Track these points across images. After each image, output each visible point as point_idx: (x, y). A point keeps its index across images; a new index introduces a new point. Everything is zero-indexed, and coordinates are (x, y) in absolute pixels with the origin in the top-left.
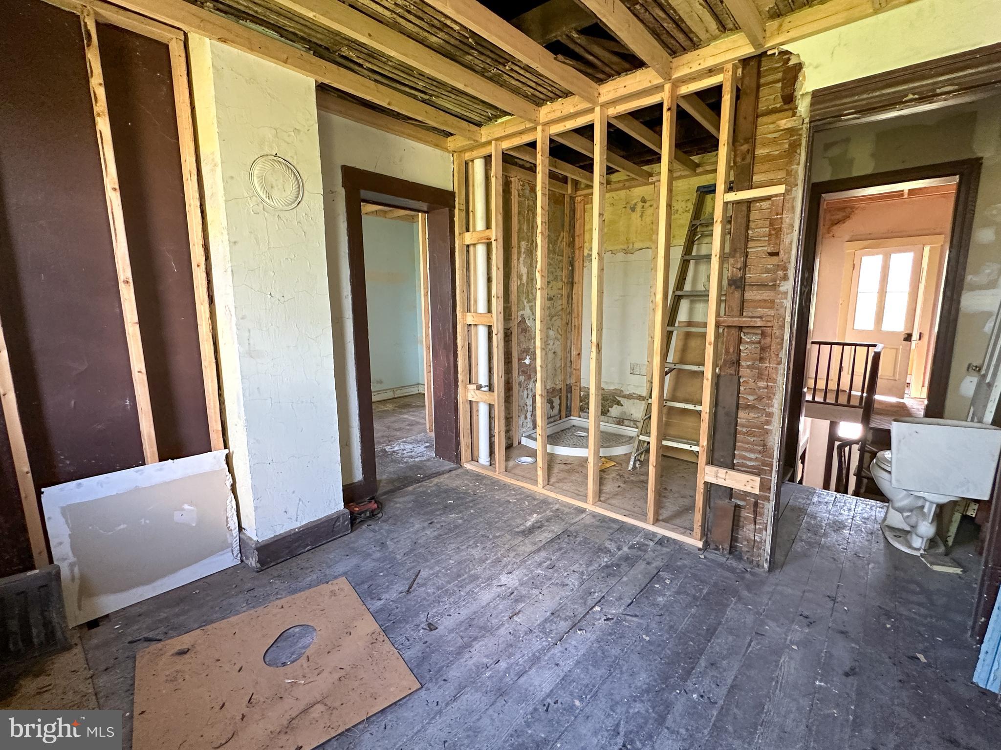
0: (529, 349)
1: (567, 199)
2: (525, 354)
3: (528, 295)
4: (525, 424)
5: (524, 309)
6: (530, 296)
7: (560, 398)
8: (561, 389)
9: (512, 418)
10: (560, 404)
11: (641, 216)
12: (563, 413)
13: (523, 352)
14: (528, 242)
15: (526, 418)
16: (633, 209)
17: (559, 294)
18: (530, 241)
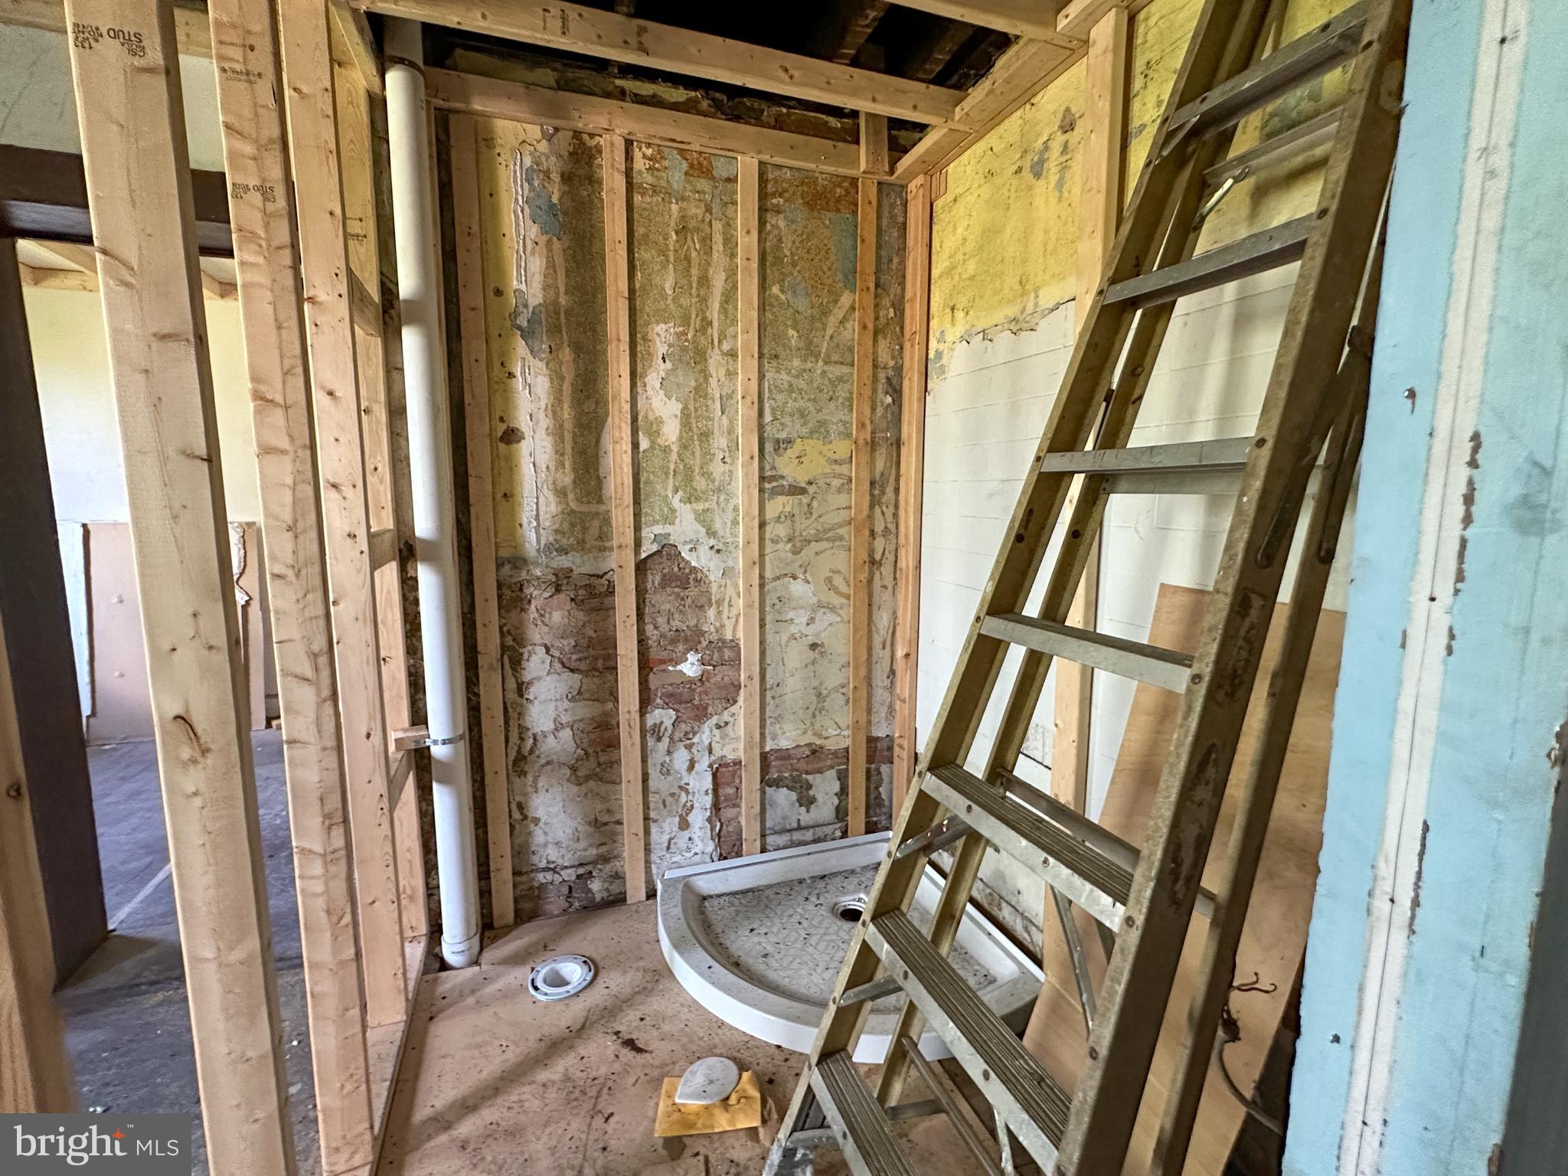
0: (702, 633)
1: (868, 192)
2: (681, 647)
3: (689, 478)
4: (682, 840)
5: (669, 518)
6: (700, 483)
7: (842, 777)
8: (847, 750)
9: (620, 823)
10: (843, 792)
11: (1060, 185)
12: (857, 819)
13: (674, 641)
14: (686, 321)
15: (684, 825)
16: (1038, 171)
17: (840, 476)
18: (695, 322)
